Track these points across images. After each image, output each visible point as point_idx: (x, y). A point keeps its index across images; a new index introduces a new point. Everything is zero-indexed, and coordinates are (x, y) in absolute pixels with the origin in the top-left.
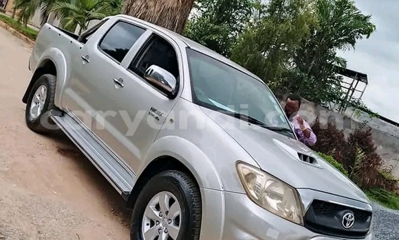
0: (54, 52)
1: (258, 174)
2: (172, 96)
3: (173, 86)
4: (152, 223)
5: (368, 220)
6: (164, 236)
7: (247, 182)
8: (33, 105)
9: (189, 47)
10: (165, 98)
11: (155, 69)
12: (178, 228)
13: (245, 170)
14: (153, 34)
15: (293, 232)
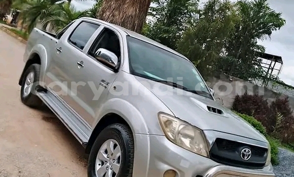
0: (40, 48)
1: (174, 121)
2: (116, 70)
3: (116, 63)
4: (103, 163)
5: (265, 155)
6: (110, 172)
7: (166, 127)
8: (26, 86)
9: (129, 36)
10: (112, 72)
11: (103, 51)
12: (119, 165)
13: (164, 118)
14: (104, 28)
15: (201, 163)
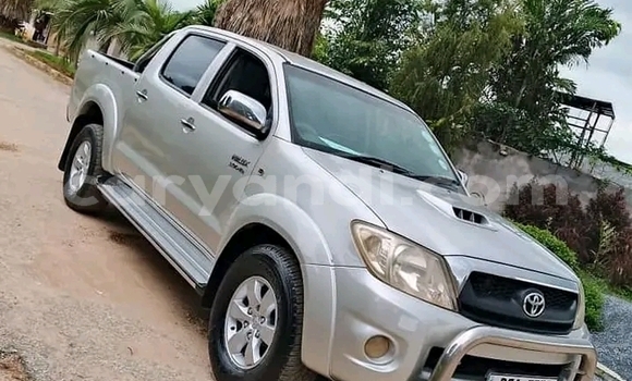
0: (101, 92)
1: (384, 238)
2: (261, 135)
3: (263, 121)
4: (239, 326)
5: (572, 308)
6: (255, 342)
7: (369, 250)
8: (74, 171)
9: (288, 63)
10: (254, 140)
11: (235, 96)
12: (273, 329)
13: (363, 232)
14: (237, 47)
15: (441, 323)
